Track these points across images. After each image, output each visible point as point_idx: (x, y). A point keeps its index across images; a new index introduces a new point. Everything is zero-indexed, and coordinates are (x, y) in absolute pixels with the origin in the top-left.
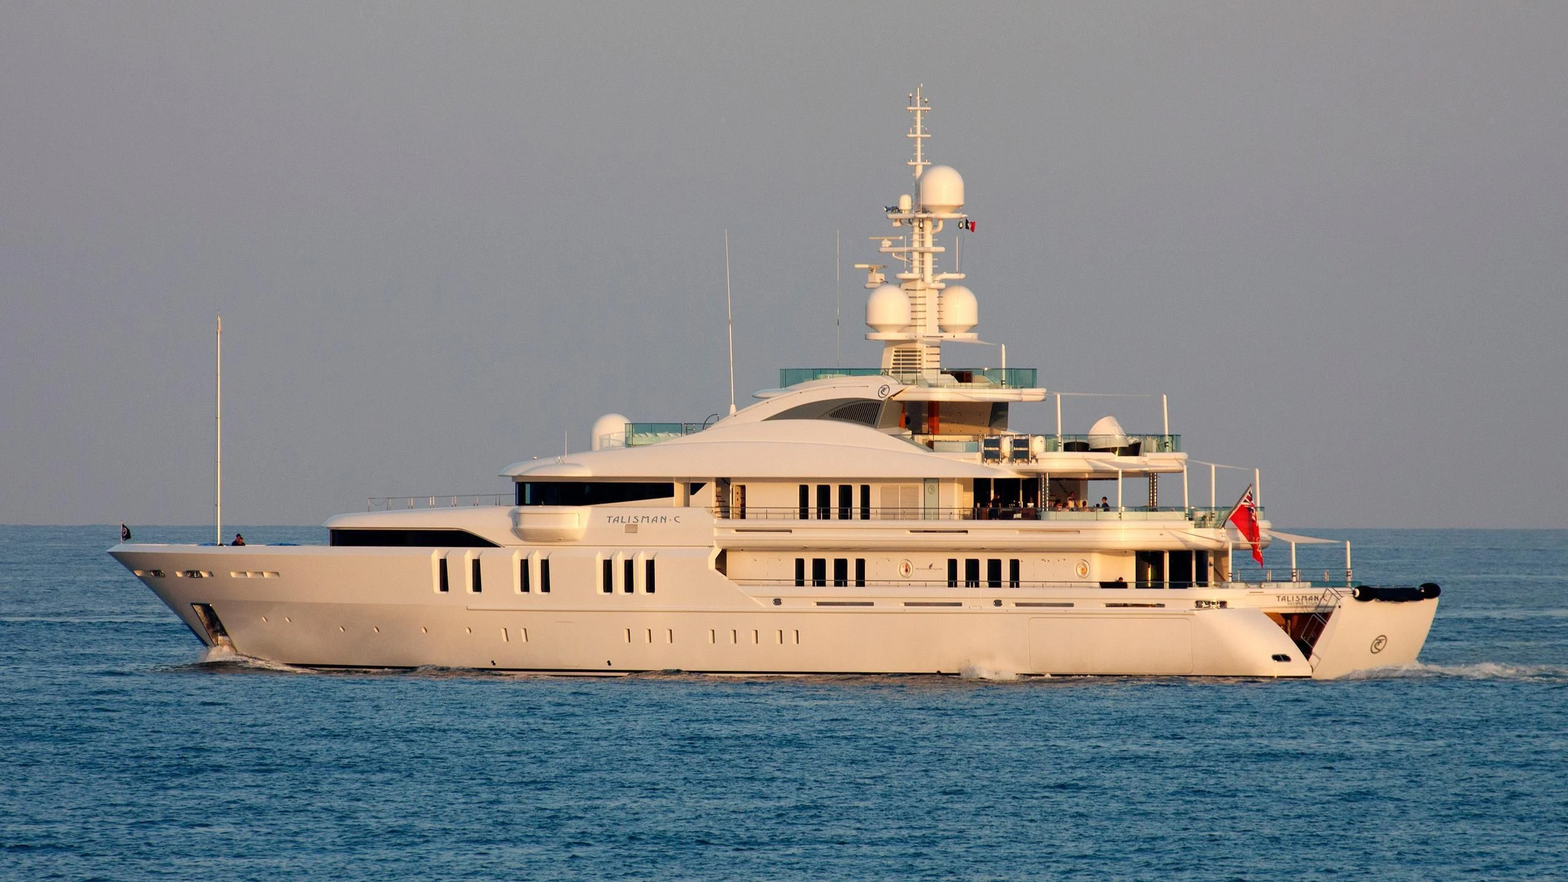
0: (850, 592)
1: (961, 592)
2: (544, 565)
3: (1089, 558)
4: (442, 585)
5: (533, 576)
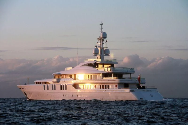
1: (102, 89)
2: (55, 86)
3: (117, 84)
4: (45, 89)
5: (54, 88)
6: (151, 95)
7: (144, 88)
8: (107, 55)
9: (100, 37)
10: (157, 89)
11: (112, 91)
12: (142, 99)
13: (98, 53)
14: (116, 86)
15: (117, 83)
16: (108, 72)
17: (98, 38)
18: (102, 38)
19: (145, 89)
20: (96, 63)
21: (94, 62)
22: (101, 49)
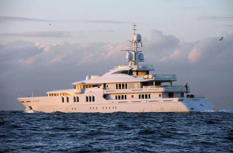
0: (124, 100)
1: (141, 100)
2: (78, 98)
3: (161, 94)
4: (63, 101)
5: (76, 100)
6: (201, 105)
7: (192, 96)
8: (141, 61)
9: (133, 39)
10: (205, 98)
11: (155, 101)
12: (193, 109)
13: (133, 59)
14: (160, 95)
15: (160, 92)
16: (149, 80)
17: (131, 41)
18: (137, 41)
19: (193, 98)
20: (132, 70)
21: (129, 68)
22: (135, 53)
